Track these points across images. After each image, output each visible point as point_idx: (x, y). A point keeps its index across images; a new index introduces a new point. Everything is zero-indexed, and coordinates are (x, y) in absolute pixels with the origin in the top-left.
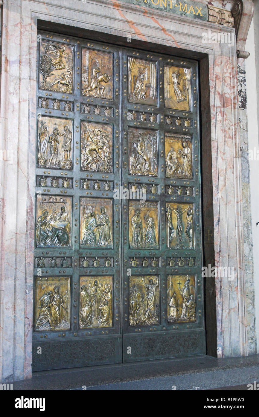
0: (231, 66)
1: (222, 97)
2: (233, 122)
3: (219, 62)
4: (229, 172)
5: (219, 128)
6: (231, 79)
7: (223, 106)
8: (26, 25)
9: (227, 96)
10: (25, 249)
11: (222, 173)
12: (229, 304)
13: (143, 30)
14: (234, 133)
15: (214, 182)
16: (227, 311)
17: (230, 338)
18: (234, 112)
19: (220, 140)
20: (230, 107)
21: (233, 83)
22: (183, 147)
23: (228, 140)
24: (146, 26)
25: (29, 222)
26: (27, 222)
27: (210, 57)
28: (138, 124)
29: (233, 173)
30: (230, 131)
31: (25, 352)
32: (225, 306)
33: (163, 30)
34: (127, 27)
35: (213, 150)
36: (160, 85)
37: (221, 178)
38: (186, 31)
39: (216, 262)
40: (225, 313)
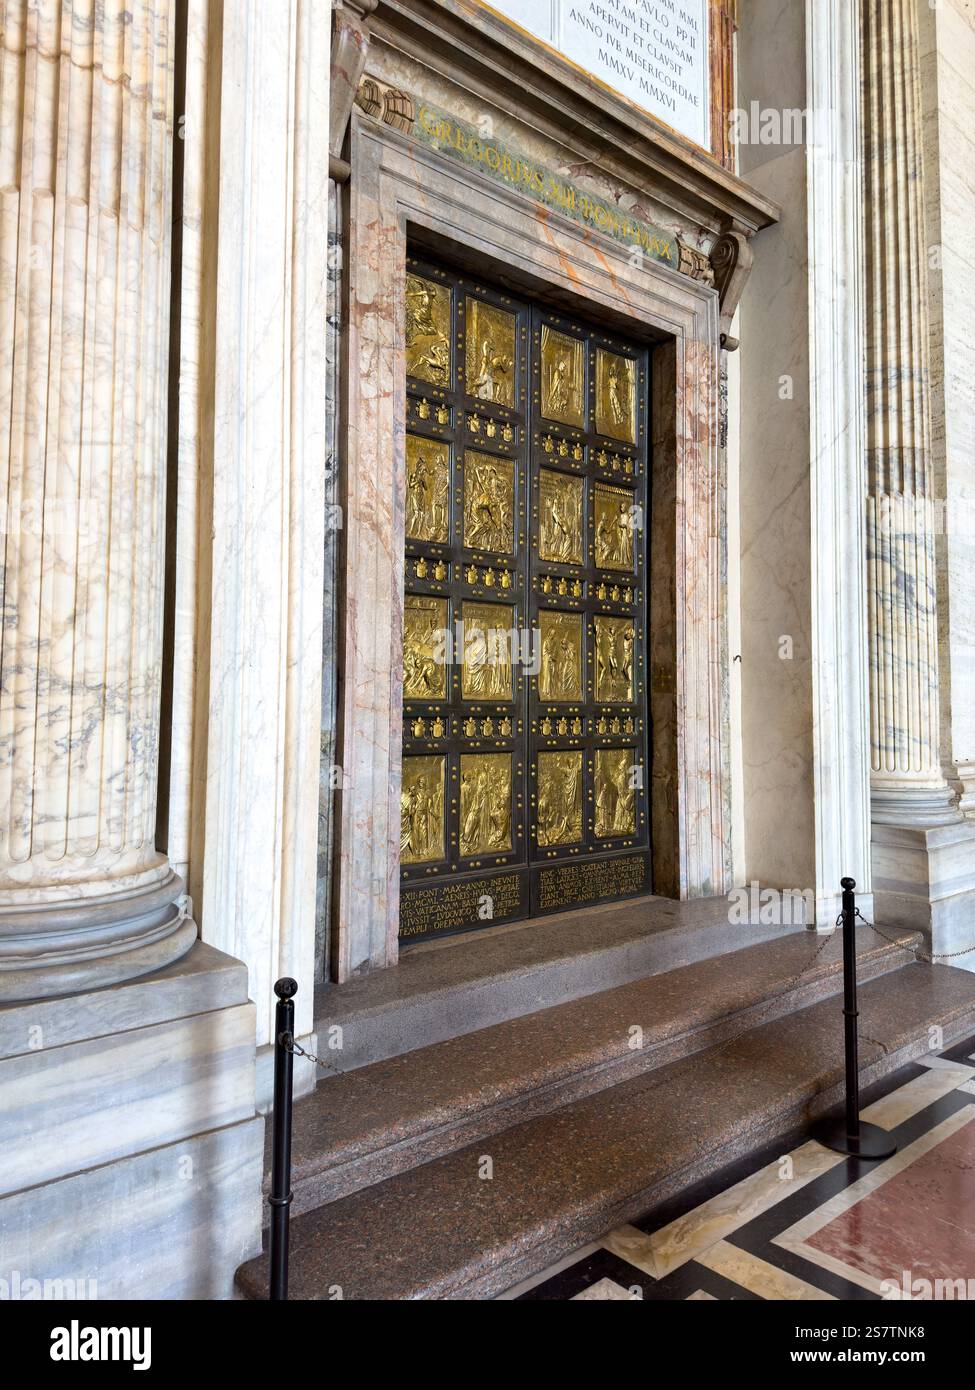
0: (710, 364)
1: (694, 419)
2: (710, 470)
3: (691, 353)
4: (701, 562)
5: (688, 481)
6: (708, 388)
7: (695, 439)
8: (387, 230)
9: (703, 420)
10: (388, 702)
11: (690, 565)
12: (698, 802)
13: (581, 274)
14: (710, 492)
15: (678, 582)
16: (695, 815)
17: (698, 864)
18: (713, 452)
19: (690, 503)
20: (705, 442)
21: (713, 395)
22: (622, 513)
23: (701, 503)
24: (586, 265)
25: (395, 649)
26: (392, 648)
27: (679, 340)
28: (556, 461)
29: (707, 565)
30: (705, 488)
31: (388, 913)
32: (692, 807)
33: (612, 277)
34: (554, 262)
35: (679, 521)
36: (590, 387)
37: (689, 574)
38: (646, 286)
39: (678, 727)
40: (691, 821)
